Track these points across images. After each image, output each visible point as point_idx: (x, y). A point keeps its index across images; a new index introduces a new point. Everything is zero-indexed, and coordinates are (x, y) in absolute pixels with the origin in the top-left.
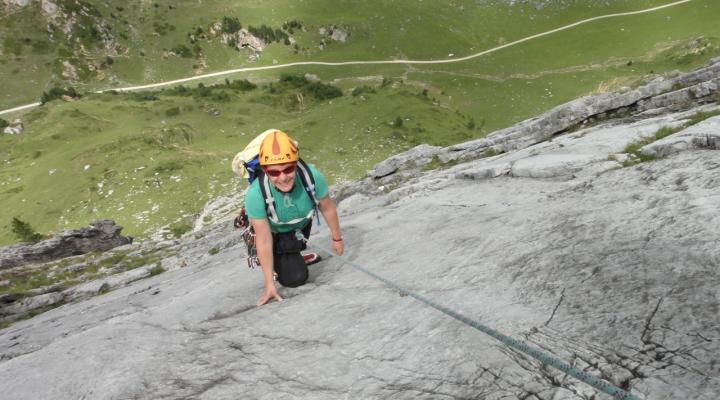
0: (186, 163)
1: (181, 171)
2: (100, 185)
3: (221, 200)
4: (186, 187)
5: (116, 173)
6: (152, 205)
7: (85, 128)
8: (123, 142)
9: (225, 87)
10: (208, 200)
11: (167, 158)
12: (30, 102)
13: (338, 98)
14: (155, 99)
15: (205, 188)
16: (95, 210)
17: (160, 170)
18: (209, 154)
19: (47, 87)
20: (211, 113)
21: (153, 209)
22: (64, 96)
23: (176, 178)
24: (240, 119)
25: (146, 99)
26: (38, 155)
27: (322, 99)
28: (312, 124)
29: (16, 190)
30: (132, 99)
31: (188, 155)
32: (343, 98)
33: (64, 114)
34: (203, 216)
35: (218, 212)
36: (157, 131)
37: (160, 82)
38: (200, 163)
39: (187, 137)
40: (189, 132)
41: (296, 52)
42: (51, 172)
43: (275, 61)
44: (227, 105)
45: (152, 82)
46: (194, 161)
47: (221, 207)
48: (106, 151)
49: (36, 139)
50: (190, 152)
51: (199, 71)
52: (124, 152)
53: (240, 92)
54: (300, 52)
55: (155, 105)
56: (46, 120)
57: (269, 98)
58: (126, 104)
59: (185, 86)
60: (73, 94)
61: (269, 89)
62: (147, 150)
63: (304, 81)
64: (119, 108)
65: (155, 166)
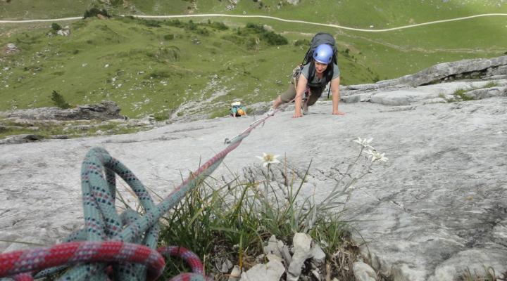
0: (172, 74)
1: (168, 79)
2: (114, 79)
3: (192, 103)
4: (169, 90)
5: (125, 73)
6: (145, 99)
7: (109, 39)
8: (133, 52)
9: (207, 25)
10: (183, 101)
11: (160, 68)
12: (76, 16)
13: (285, 46)
14: (158, 26)
15: (182, 93)
16: (108, 95)
17: (154, 76)
18: (189, 70)
19: (89, 7)
20: (195, 42)
21: (146, 101)
22: (99, 15)
23: (164, 83)
24: (214, 49)
25: (152, 25)
26: (76, 52)
27: (273, 44)
28: (263, 61)
29: (60, 74)
30: (143, 24)
31: (174, 69)
32: (288, 46)
33: (97, 27)
34: (178, 111)
35: (188, 111)
36: (156, 48)
37: (163, 15)
38: (181, 75)
39: (176, 56)
40: (178, 53)
41: (260, 8)
42: (83, 65)
43: (245, 12)
44: (206, 38)
45: (158, 14)
46: (178, 74)
47: (190, 108)
48: (121, 57)
49: (76, 41)
50: (176, 66)
51: (191, 11)
52: (132, 59)
53: (217, 30)
54: (263, 8)
55: (158, 30)
56: (85, 29)
57: (236, 38)
58: (139, 27)
59: (180, 20)
60: (105, 14)
61: (237, 32)
62: (149, 61)
63: (263, 30)
64: (134, 29)
65: (152, 72)
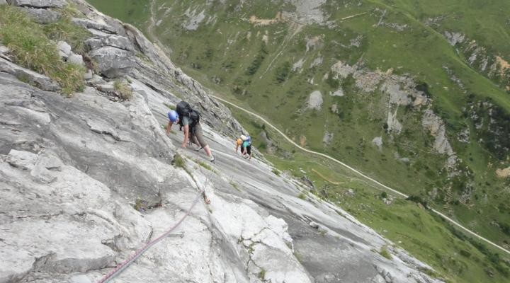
7: (415, 225)
8: (426, 246)
12: (403, 192)
14: (462, 240)
19: (416, 193)
20: (488, 273)
22: (419, 204)
25: (457, 235)
26: (385, 219)
30: (450, 229)
33: (412, 211)
36: (447, 254)
37: (475, 232)
39: (461, 272)
40: (465, 271)
44: (503, 278)
45: (471, 229)
48: (414, 243)
49: (391, 212)
52: (422, 250)
55: (459, 242)
56: (403, 208)
58: (445, 230)
64: (439, 229)
